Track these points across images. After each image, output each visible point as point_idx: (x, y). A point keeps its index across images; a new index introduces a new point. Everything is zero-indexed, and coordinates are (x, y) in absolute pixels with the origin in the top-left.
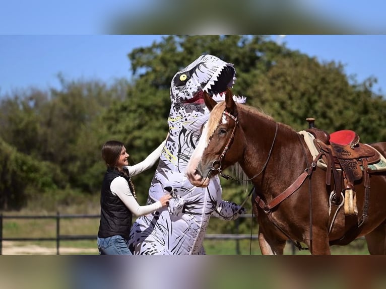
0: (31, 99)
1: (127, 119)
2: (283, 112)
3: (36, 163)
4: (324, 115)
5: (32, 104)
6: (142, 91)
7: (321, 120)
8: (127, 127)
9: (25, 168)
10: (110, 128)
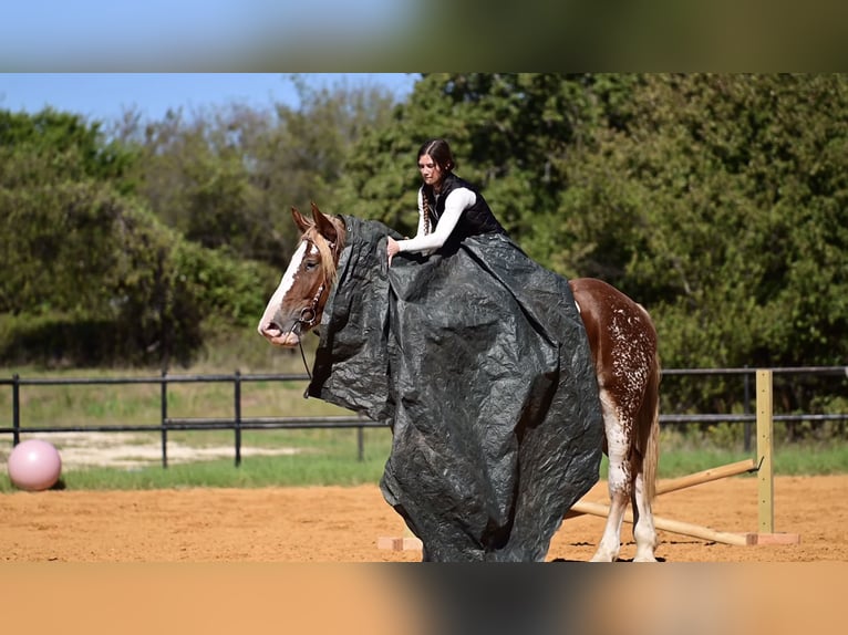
0: (232, 128)
1: (392, 168)
2: (695, 148)
3: (229, 265)
4: (784, 153)
5: (234, 137)
6: (424, 106)
7: (778, 163)
8: (391, 185)
9: (203, 275)
10: (360, 187)
